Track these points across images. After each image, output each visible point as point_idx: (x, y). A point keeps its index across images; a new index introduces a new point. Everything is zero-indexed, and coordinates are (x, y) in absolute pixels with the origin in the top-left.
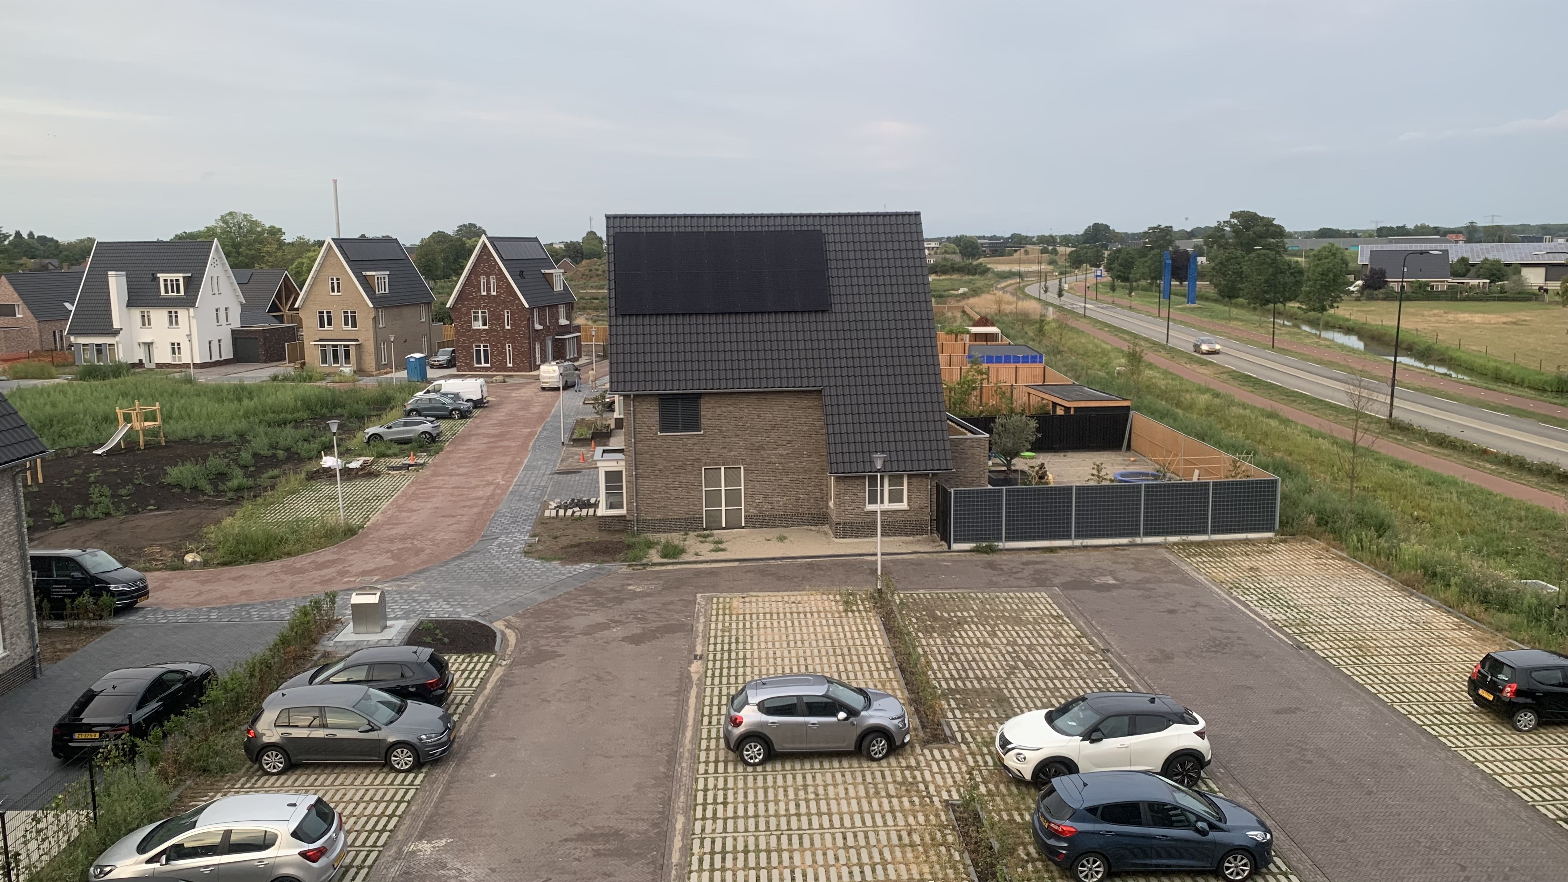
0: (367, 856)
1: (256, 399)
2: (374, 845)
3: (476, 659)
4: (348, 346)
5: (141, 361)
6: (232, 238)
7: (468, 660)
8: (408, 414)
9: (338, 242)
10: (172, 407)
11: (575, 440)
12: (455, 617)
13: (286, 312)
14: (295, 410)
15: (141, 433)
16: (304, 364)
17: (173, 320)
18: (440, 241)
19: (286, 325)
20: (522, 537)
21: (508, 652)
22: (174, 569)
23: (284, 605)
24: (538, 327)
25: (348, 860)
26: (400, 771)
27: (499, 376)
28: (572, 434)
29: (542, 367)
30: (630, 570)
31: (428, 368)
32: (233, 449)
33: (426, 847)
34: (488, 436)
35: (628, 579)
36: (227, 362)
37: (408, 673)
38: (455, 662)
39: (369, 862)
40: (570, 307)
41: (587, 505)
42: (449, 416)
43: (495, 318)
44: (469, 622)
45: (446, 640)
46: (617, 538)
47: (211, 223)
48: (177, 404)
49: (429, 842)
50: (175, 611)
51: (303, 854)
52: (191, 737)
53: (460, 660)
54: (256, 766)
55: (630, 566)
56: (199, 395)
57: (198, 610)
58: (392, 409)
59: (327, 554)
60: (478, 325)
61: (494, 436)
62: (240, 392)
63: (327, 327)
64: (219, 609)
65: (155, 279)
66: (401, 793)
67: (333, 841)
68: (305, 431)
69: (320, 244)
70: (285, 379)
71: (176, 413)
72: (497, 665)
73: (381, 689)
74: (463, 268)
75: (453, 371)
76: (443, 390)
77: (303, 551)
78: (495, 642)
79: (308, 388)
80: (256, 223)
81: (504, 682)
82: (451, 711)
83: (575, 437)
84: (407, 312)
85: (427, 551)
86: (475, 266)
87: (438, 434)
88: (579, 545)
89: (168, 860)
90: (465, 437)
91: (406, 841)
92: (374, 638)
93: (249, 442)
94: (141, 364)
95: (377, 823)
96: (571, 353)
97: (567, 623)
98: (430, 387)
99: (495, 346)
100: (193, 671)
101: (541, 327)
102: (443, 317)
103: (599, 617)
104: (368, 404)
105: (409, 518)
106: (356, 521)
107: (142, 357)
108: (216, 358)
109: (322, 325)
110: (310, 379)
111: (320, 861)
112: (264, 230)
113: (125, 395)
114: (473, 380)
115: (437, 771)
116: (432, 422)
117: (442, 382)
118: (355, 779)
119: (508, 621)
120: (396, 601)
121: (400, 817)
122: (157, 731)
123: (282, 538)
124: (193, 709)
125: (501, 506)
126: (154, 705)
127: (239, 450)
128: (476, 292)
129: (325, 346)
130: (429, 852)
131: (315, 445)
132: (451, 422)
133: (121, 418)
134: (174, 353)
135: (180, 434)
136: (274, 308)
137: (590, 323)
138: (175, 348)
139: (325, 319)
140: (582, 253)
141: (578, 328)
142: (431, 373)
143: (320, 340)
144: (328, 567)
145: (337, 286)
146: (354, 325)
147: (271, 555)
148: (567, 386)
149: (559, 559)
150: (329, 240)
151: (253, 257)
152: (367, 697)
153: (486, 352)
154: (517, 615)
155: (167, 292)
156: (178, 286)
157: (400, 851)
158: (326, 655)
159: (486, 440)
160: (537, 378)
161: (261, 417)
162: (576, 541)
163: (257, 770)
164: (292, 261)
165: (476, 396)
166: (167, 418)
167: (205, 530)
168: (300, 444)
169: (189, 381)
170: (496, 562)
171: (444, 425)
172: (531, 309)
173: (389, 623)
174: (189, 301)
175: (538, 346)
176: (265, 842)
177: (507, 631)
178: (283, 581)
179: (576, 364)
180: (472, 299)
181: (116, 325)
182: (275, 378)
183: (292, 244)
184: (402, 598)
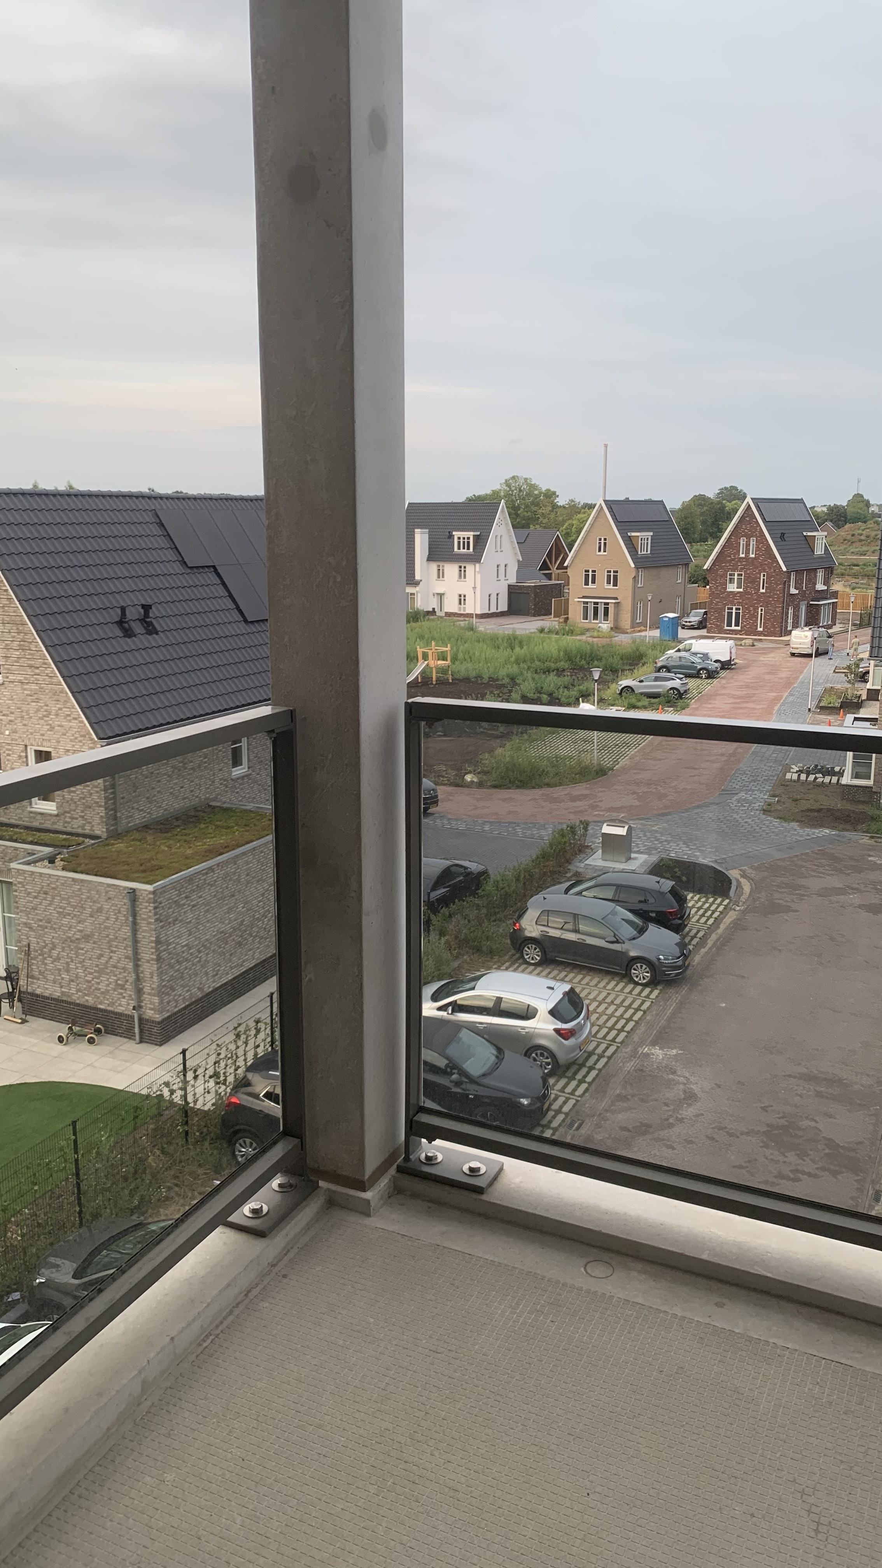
0: (607, 1048)
1: (525, 647)
2: (613, 1040)
3: (711, 900)
4: (607, 604)
5: (434, 609)
6: (512, 501)
7: (703, 900)
8: (659, 670)
9: (610, 504)
10: (458, 650)
11: (822, 708)
12: (693, 859)
13: (554, 570)
14: (557, 660)
15: (434, 669)
16: (567, 619)
17: (462, 574)
18: (700, 505)
19: (553, 582)
20: (762, 796)
21: (743, 899)
22: (457, 785)
23: (544, 827)
24: (793, 591)
25: (591, 1047)
26: (637, 984)
27: (748, 640)
28: (820, 701)
29: (794, 632)
30: (872, 842)
31: (680, 628)
32: (505, 690)
33: (658, 1053)
34: (733, 697)
35: (870, 850)
36: (502, 614)
37: (652, 900)
38: (693, 900)
39: (609, 1053)
40: (830, 571)
41: (831, 772)
42: (697, 675)
43: (751, 581)
44: (706, 866)
45: (684, 879)
46: (861, 808)
47: (497, 487)
48: (461, 648)
49: (661, 1049)
50: (456, 820)
51: (557, 1031)
52: (469, 921)
53: (696, 898)
54: (518, 955)
55: (872, 837)
56: (479, 641)
57: (474, 822)
58: (643, 665)
59: (580, 789)
60: (732, 588)
61: (739, 698)
62: (513, 641)
63: (591, 585)
64: (491, 822)
65: (451, 536)
66: (638, 1002)
67: (581, 1027)
68: (566, 679)
69: (591, 507)
70: (550, 632)
71: (460, 656)
72: (731, 909)
73: (626, 909)
74: (721, 531)
75: (703, 632)
76: (693, 650)
77: (560, 784)
78: (730, 888)
79: (570, 641)
80: (533, 487)
81: (737, 926)
82: (687, 940)
83: (822, 704)
84: (665, 573)
85: (670, 798)
86: (736, 527)
87: (685, 691)
88: (819, 811)
89: (453, 1011)
90: (710, 697)
91: (641, 1044)
92: (621, 866)
93: (519, 685)
94: (433, 612)
95: (616, 1022)
96: (824, 619)
97: (802, 882)
98: (681, 646)
99: (747, 609)
100: (473, 869)
101: (797, 592)
102: (701, 579)
103: (835, 882)
104: (622, 659)
105: (655, 766)
106: (607, 762)
107: (435, 607)
108: (493, 610)
109: (587, 583)
110: (571, 632)
111: (570, 1040)
112: (541, 493)
113: (421, 637)
114: (723, 642)
115: (671, 991)
116: (681, 679)
117: (693, 641)
118: (599, 982)
119: (744, 871)
120: (640, 838)
121: (637, 1022)
122: (445, 910)
123: (544, 771)
124: (472, 898)
125: (741, 765)
126: (442, 891)
127: (511, 691)
128: (734, 554)
129: (587, 603)
130: (661, 1057)
131: (574, 693)
132: (698, 681)
133: (420, 656)
134: (460, 603)
135: (463, 674)
136: (545, 566)
137: (848, 590)
138: (462, 599)
139: (590, 578)
140: (845, 517)
141: (835, 594)
142: (682, 633)
143: (584, 597)
144: (580, 800)
145: (603, 546)
146: (615, 584)
147: (533, 784)
148: (819, 654)
149: (797, 821)
150: (600, 502)
151: (529, 519)
152: (614, 913)
153: (737, 614)
154: (752, 867)
155: (459, 548)
156: (468, 543)
157: (635, 1051)
158: (577, 874)
159: (732, 700)
160: (788, 644)
161: (529, 664)
162: (816, 806)
163: (519, 959)
164: (564, 521)
165: (725, 658)
166: (454, 659)
167: (481, 757)
168: (561, 690)
169: (471, 628)
170: (735, 816)
171: (692, 683)
172: (789, 573)
173: (633, 855)
174: (476, 558)
175: (791, 611)
176: (528, 1014)
177: (742, 880)
178: (542, 807)
179: (830, 631)
180: (730, 561)
181: (418, 577)
182: (542, 631)
183: (564, 507)
184: (645, 836)
